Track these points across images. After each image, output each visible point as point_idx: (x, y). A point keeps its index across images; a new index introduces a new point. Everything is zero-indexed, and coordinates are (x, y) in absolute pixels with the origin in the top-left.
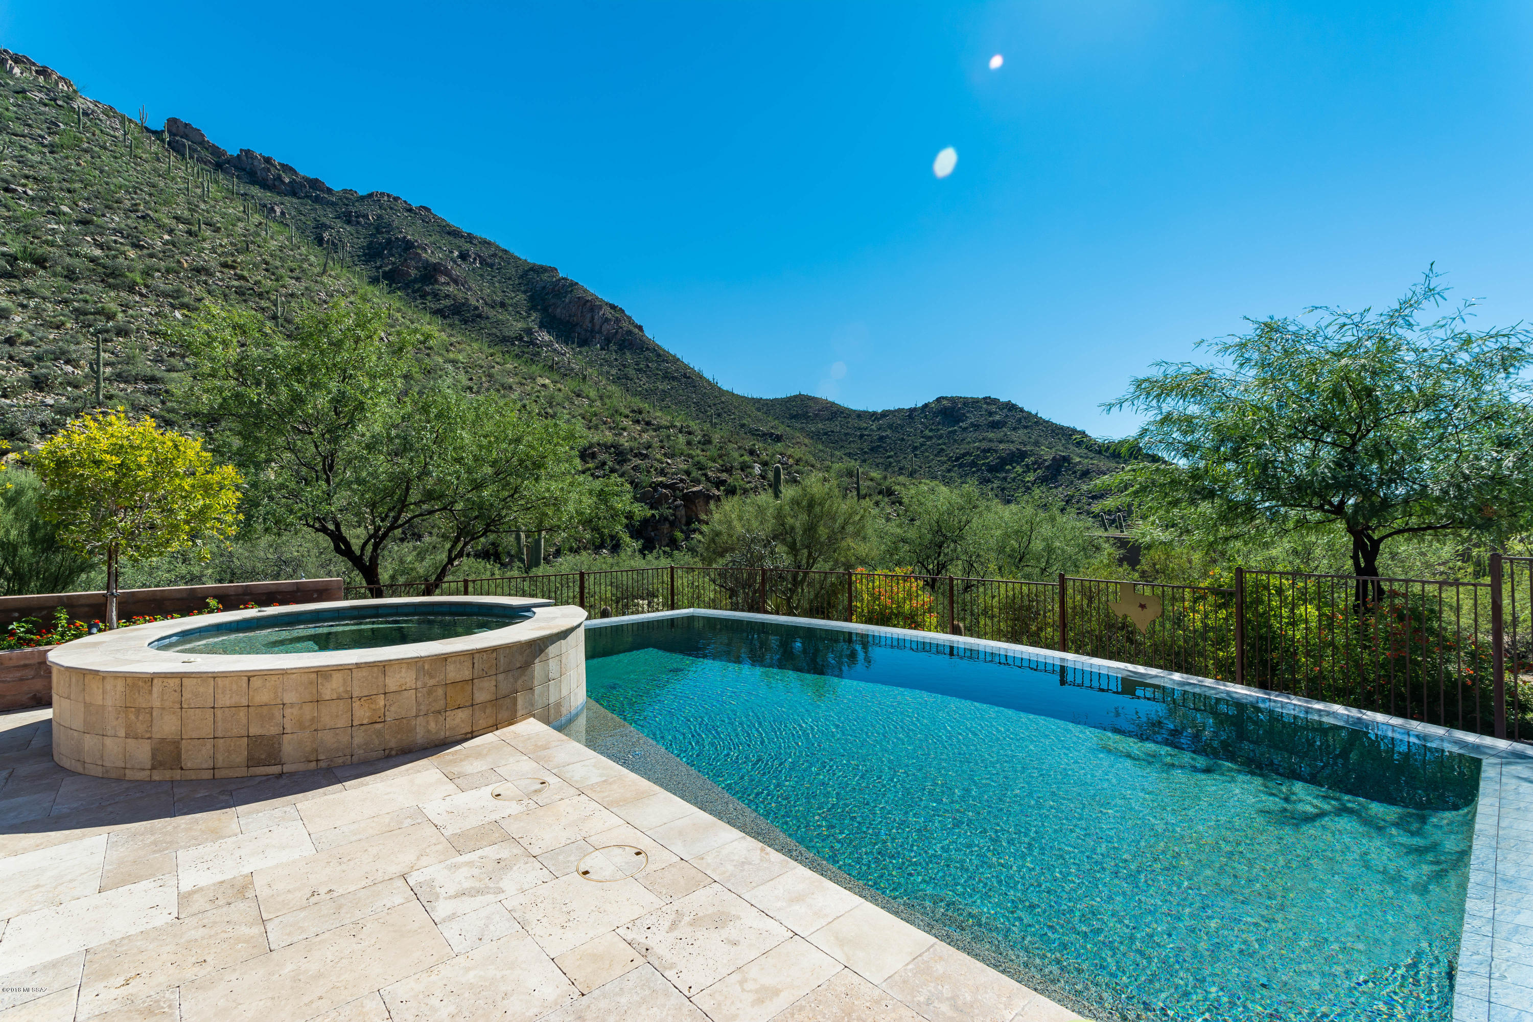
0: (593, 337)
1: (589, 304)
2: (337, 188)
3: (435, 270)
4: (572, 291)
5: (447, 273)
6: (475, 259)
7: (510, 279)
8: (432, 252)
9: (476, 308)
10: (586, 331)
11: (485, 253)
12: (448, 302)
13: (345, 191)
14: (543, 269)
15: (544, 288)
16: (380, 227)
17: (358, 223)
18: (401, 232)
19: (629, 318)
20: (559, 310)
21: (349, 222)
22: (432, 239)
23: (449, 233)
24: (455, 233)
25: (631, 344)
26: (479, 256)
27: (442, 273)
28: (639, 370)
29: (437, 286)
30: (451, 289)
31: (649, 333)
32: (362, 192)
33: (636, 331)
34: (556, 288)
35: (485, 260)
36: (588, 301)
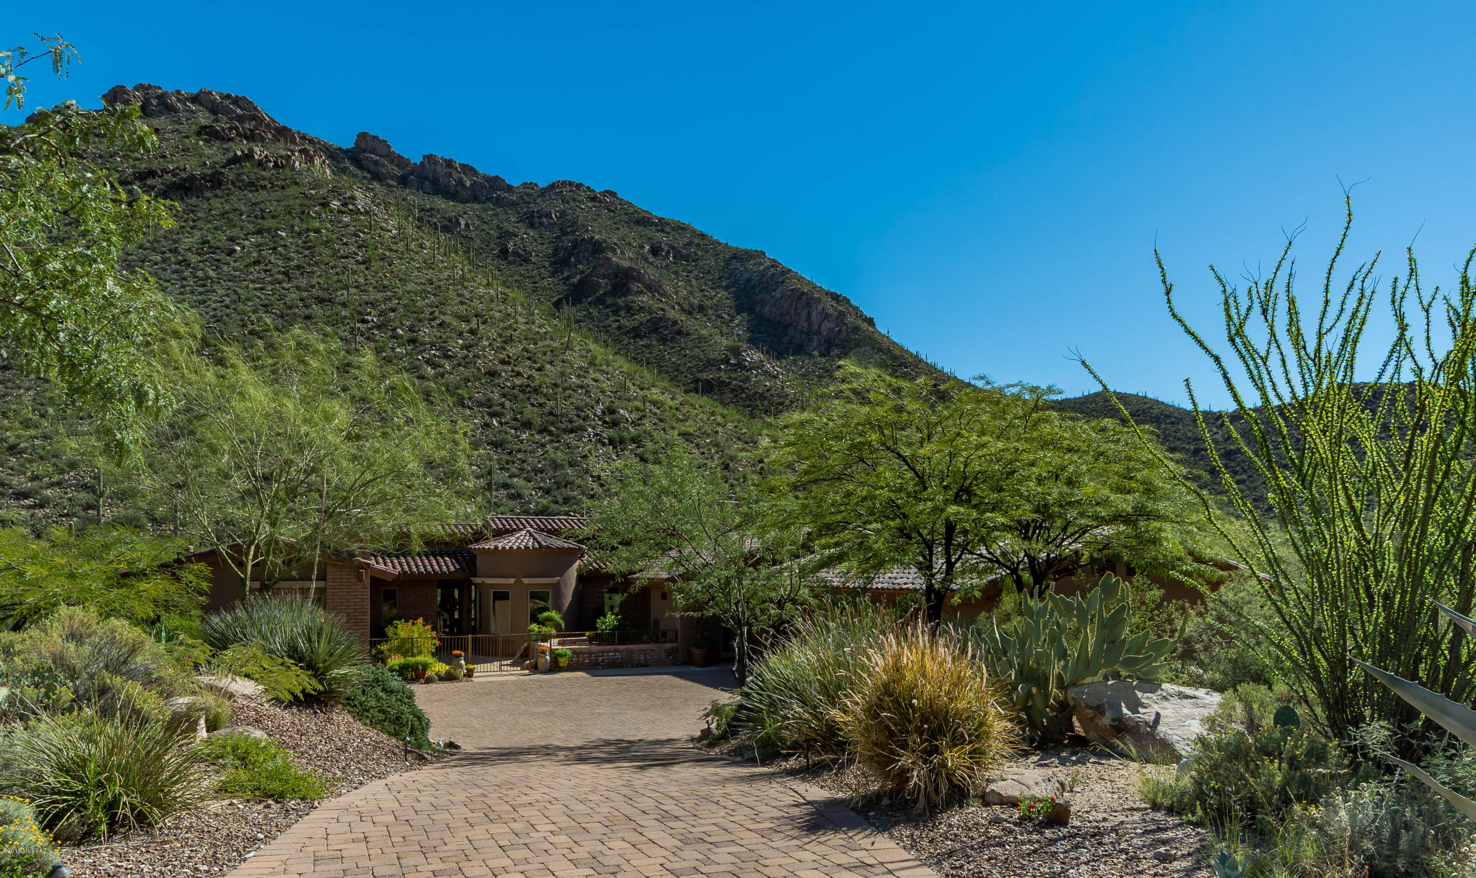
0: (811, 340)
1: (804, 297)
2: (516, 183)
3: (627, 276)
4: (783, 282)
5: (639, 278)
6: (668, 253)
7: (709, 272)
8: (622, 253)
9: (675, 323)
10: (802, 332)
11: (680, 241)
12: (642, 317)
13: (525, 185)
15: (749, 280)
16: (567, 225)
17: (541, 224)
18: (587, 231)
19: (856, 309)
20: (767, 308)
21: (532, 225)
22: (620, 234)
23: (638, 222)
24: (643, 220)
26: (673, 248)
27: (634, 279)
29: (630, 298)
30: (645, 299)
31: (881, 328)
32: (543, 184)
33: (864, 326)
34: (764, 280)
35: (679, 252)
36: (803, 293)
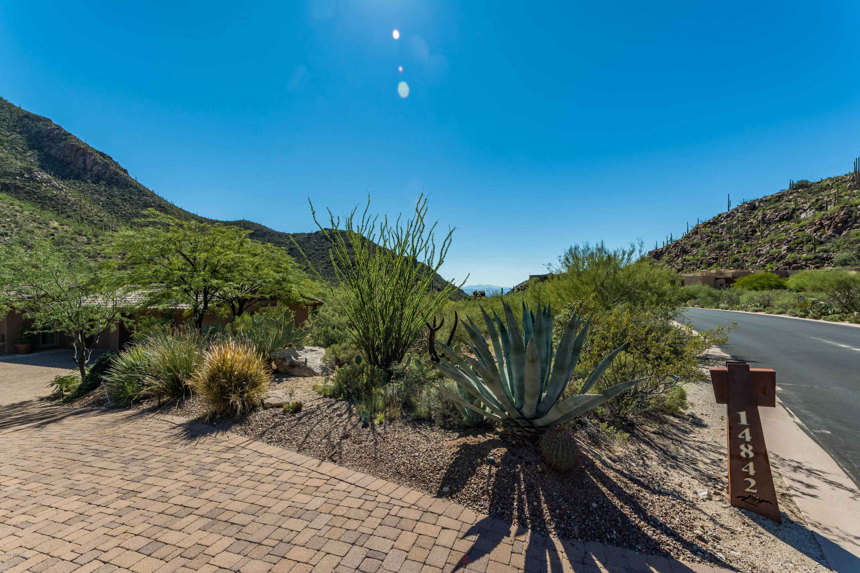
0: (85, 174)
1: (81, 151)
4: (65, 139)
10: (79, 168)
14: (39, 119)
15: (39, 132)
19: (116, 164)
20: (53, 151)
25: (117, 181)
28: (125, 200)
31: (132, 175)
33: (122, 173)
34: (51, 135)
36: (80, 148)
